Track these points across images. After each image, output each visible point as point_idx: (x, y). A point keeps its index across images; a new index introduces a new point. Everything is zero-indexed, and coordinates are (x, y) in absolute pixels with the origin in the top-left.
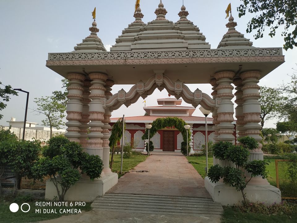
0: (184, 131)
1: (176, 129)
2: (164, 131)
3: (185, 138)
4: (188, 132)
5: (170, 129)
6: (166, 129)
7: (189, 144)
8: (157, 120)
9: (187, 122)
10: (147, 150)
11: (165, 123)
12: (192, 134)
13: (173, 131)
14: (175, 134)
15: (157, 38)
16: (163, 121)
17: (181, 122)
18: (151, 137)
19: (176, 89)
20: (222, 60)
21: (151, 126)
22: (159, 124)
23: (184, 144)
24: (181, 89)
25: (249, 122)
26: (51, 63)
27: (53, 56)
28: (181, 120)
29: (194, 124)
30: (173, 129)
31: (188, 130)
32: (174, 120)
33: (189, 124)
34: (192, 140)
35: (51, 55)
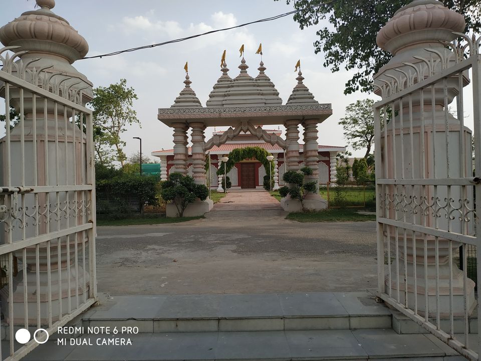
0: (266, 163)
1: (257, 161)
2: (242, 164)
3: (268, 171)
4: (272, 164)
5: (250, 161)
6: (244, 161)
7: (272, 177)
8: (233, 151)
9: (269, 151)
10: (223, 187)
11: (244, 155)
12: (277, 166)
13: (254, 163)
14: (255, 167)
15: (243, 94)
16: (241, 152)
17: (263, 152)
18: (227, 172)
19: (258, 134)
20: (290, 114)
21: (227, 159)
22: (237, 156)
23: (267, 178)
24: (261, 134)
25: (310, 156)
26: (162, 117)
27: (162, 111)
28: (263, 149)
29: (279, 153)
30: (253, 161)
31: (272, 162)
32: (254, 150)
33: (272, 154)
34: (277, 174)
35: (160, 110)
